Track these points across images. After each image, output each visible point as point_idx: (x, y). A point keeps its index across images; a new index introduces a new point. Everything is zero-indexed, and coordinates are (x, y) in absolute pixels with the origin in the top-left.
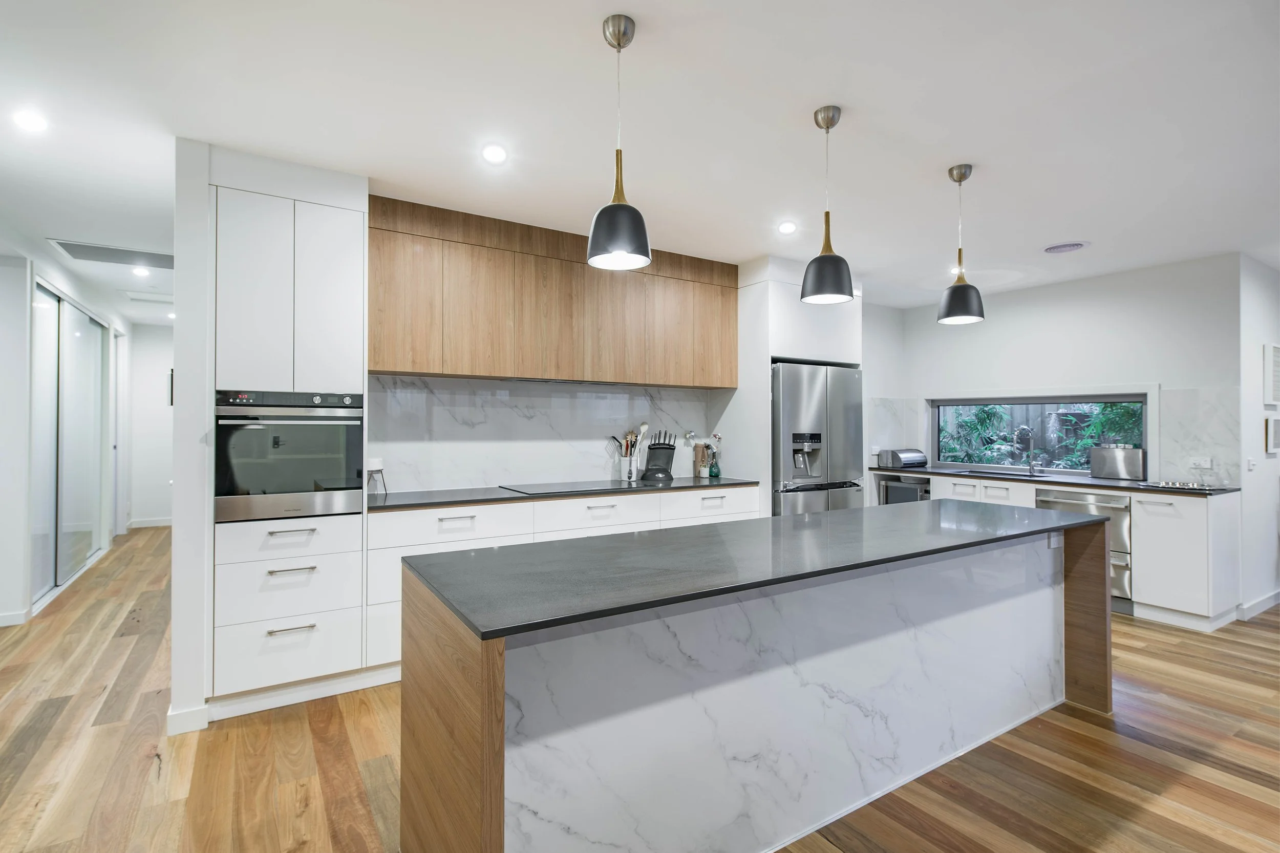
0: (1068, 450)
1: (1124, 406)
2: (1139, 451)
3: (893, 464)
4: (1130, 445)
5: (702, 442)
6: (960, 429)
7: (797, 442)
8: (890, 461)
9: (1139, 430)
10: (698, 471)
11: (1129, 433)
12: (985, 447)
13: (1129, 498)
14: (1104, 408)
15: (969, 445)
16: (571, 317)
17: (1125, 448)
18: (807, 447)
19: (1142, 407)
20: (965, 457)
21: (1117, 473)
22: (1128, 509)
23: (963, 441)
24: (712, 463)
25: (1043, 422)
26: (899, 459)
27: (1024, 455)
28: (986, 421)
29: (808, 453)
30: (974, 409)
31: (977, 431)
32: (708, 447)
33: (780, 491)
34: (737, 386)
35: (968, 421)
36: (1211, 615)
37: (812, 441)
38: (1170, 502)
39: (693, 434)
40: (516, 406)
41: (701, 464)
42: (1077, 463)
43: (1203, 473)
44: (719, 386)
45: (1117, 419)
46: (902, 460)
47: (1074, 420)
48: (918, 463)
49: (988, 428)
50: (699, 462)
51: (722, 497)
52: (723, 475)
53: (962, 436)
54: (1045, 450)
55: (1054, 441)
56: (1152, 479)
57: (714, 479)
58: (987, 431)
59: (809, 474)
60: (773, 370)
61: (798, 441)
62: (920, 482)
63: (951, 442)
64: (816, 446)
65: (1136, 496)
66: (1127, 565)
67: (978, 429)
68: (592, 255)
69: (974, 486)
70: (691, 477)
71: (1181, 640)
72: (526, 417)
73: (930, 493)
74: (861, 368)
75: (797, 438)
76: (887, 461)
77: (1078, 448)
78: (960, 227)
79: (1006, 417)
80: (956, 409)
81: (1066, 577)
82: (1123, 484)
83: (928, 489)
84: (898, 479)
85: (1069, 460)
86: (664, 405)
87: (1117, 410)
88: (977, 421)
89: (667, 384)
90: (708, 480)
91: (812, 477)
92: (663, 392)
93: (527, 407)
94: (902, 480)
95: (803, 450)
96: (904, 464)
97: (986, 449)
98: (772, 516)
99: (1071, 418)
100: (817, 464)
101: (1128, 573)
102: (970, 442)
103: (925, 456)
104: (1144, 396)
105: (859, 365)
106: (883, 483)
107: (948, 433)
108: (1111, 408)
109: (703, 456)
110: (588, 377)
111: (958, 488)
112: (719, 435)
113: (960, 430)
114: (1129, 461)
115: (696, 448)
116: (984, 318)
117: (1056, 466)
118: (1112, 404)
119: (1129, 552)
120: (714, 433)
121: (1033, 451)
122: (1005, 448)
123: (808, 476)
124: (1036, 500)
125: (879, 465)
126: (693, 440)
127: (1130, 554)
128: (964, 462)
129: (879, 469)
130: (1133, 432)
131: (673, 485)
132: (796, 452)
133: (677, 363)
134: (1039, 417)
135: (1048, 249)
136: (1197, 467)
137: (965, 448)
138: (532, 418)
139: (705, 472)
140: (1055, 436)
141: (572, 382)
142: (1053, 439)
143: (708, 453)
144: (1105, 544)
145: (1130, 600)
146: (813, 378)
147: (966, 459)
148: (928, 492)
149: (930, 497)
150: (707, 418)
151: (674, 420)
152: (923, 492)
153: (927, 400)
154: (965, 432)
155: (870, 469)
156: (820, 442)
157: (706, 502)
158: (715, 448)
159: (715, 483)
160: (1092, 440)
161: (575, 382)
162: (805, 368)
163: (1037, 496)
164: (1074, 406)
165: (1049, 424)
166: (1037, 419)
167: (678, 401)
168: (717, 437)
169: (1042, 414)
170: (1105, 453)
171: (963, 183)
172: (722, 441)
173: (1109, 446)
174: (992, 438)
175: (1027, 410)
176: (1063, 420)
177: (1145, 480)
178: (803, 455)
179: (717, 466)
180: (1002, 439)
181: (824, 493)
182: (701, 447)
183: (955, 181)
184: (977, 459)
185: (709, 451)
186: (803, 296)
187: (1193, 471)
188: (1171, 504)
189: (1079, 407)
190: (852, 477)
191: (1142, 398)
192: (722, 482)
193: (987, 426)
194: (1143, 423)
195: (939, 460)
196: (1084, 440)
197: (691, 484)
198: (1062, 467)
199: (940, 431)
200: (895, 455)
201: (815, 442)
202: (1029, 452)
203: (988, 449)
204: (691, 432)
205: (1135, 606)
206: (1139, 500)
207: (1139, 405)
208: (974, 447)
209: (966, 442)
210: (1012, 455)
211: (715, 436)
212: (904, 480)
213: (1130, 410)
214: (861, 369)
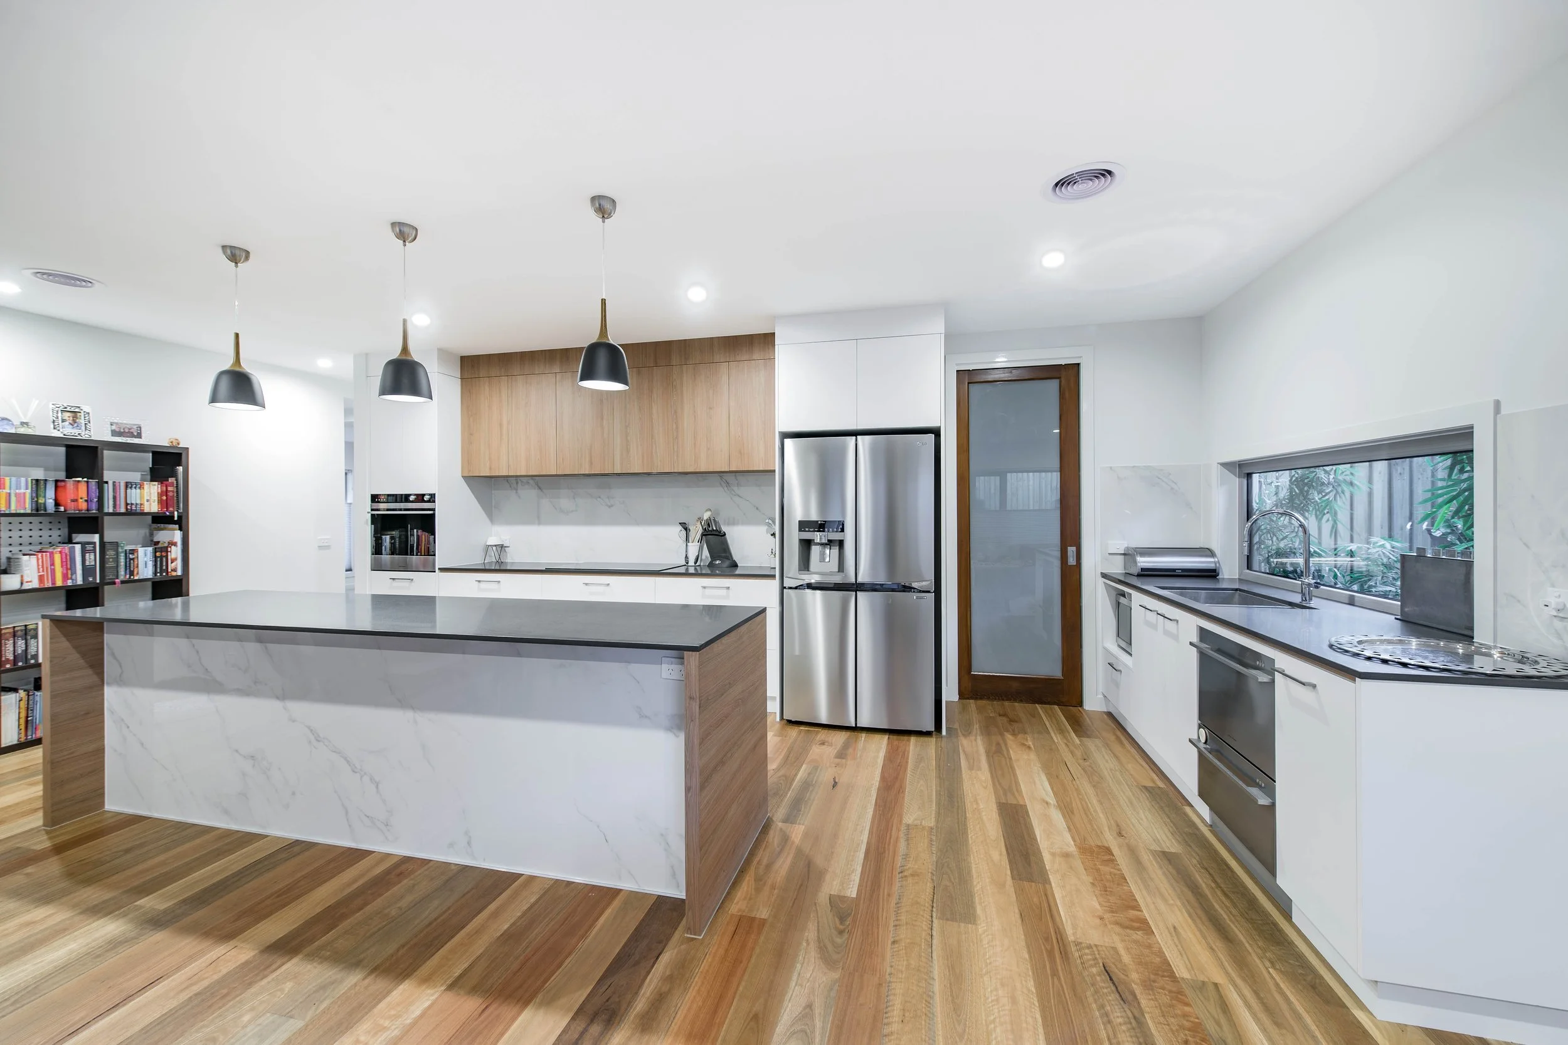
7: (805, 531)
18: (818, 537)
33: (784, 588)
40: (600, 497)
44: (761, 469)
48: (1183, 570)
51: (727, 588)
61: (807, 529)
64: (834, 536)
72: (607, 505)
75: (807, 526)
86: (743, 491)
92: (741, 478)
93: (608, 497)
95: (813, 540)
96: (1143, 570)
104: (1471, 431)
125: (1126, 570)
131: (737, 572)
138: (612, 506)
151: (755, 506)
155: (1102, 575)
156: (843, 531)
167: (759, 486)
170: (1419, 566)
188: (1314, 687)
195: (1250, 568)
201: (834, 531)
206: (1282, 668)
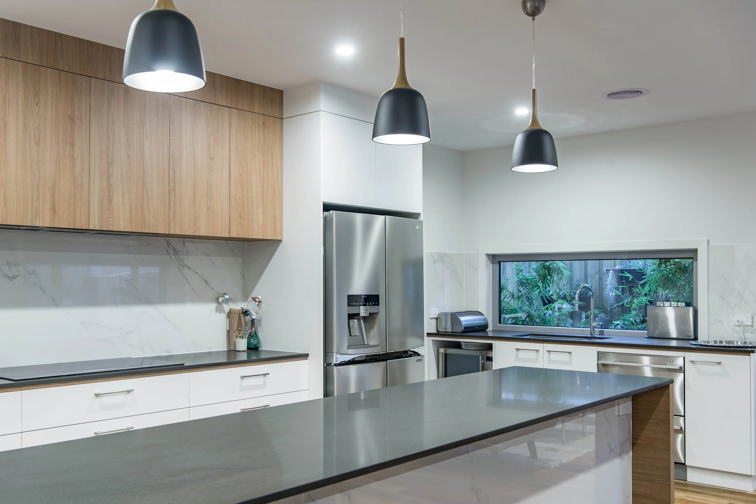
0: (625, 310)
1: (677, 262)
2: (690, 308)
3: (452, 329)
4: (682, 303)
5: (238, 306)
6: (520, 287)
7: (352, 305)
8: (449, 325)
9: (689, 287)
10: (234, 342)
11: (681, 290)
12: (546, 307)
13: (683, 358)
14: (659, 264)
15: (530, 304)
16: (73, 146)
17: (678, 306)
18: (363, 311)
19: (692, 263)
20: (526, 318)
21: (668, 332)
22: (682, 370)
23: (525, 301)
24: (251, 332)
25: (600, 279)
26: (460, 322)
27: (584, 315)
28: (547, 278)
29: (364, 318)
30: (534, 265)
31: (538, 289)
32: (246, 313)
33: (332, 365)
34: (282, 238)
35: (528, 278)
36: (753, 474)
37: (369, 304)
38: (719, 361)
39: (227, 297)
41: (237, 333)
42: (634, 322)
43: (744, 331)
44: (260, 237)
45: (671, 275)
46: (463, 323)
47: (631, 277)
48: (478, 327)
49: (549, 286)
50: (235, 332)
51: (265, 375)
52: (264, 347)
53: (524, 294)
54: (604, 310)
55: (611, 300)
56: (702, 339)
57: (252, 353)
58: (548, 289)
59: (366, 343)
60: (325, 219)
61: (354, 304)
62: (482, 349)
63: (512, 301)
64: (373, 309)
65: (691, 356)
66: (681, 428)
67: (539, 287)
68: (130, 73)
69: (537, 351)
70: (224, 351)
71: (728, 502)
73: (492, 361)
74: (422, 218)
75: (352, 300)
76: (446, 325)
77: (634, 306)
78: (534, 65)
79: (566, 273)
80: (517, 265)
81: (634, 445)
82: (674, 343)
83: (489, 355)
84: (458, 345)
85: (625, 320)
86: (189, 260)
87: (670, 266)
88: (538, 278)
89: (197, 234)
90: (245, 353)
91: (368, 346)
92: (189, 245)
93: (8, 263)
94: (463, 347)
95: (359, 314)
96: (465, 328)
97: (547, 309)
98: (324, 397)
99: (628, 275)
100: (375, 331)
101: (680, 436)
102: (532, 301)
103: (486, 319)
104: (695, 251)
105: (419, 214)
106: (442, 350)
107: (509, 292)
108: (666, 264)
109: (240, 324)
110: (95, 225)
111: (522, 354)
112: (260, 297)
113: (521, 289)
114: (681, 320)
115: (230, 314)
116: (557, 166)
117: (615, 326)
118: (666, 260)
119: (683, 415)
120: (253, 295)
121: (593, 311)
122: (566, 307)
123: (364, 345)
124: (598, 364)
125: (437, 330)
126: (227, 304)
127: (684, 416)
128: (525, 325)
129: (438, 334)
130: (684, 289)
132: (351, 316)
133: (209, 208)
134: (597, 274)
135: (611, 94)
136: (740, 324)
137: (526, 308)
138: (14, 279)
139: (242, 344)
140: (614, 294)
141: (73, 231)
142: (611, 297)
143: (245, 321)
144: (669, 408)
145: (684, 464)
146: (367, 227)
147: (527, 319)
148: (490, 359)
149: (492, 365)
150: (244, 277)
151: (204, 280)
152: (485, 359)
153: (488, 255)
154: (526, 291)
155: (429, 335)
156: (378, 305)
157: (246, 380)
158: (254, 314)
159: (254, 358)
160: (646, 297)
161: (76, 231)
162: (359, 217)
163: (598, 360)
164: (630, 262)
165: (607, 281)
166: (595, 275)
167: (208, 255)
168: (257, 300)
169: (600, 269)
170: (658, 311)
171: (536, 17)
172: (263, 305)
173: (664, 304)
174: (552, 297)
175: (586, 266)
176: (621, 278)
177: (696, 339)
178: (359, 320)
179: (256, 336)
180: (562, 299)
181: (382, 364)
182: (236, 314)
183: (528, 15)
184: (537, 320)
185: (248, 318)
186: (374, 136)
187: (737, 328)
188: (719, 363)
189: (634, 263)
190: (411, 345)
191: (693, 254)
192: (263, 356)
193: (548, 283)
194: (694, 279)
195: (500, 323)
196: (639, 298)
197: (224, 360)
198: (620, 328)
199: (501, 289)
200: (454, 317)
201: (373, 305)
202: (589, 312)
203: (549, 309)
204: (224, 294)
205: (689, 470)
206: (692, 359)
207: (691, 261)
208: (535, 308)
209: (528, 301)
210: (572, 315)
211: (254, 299)
212: (465, 347)
213: (682, 266)
214: (422, 220)
